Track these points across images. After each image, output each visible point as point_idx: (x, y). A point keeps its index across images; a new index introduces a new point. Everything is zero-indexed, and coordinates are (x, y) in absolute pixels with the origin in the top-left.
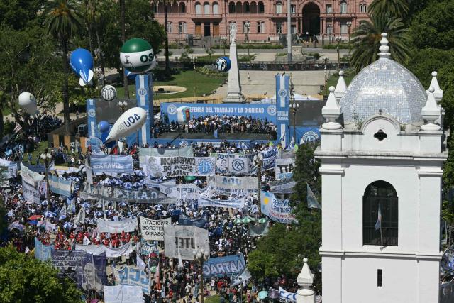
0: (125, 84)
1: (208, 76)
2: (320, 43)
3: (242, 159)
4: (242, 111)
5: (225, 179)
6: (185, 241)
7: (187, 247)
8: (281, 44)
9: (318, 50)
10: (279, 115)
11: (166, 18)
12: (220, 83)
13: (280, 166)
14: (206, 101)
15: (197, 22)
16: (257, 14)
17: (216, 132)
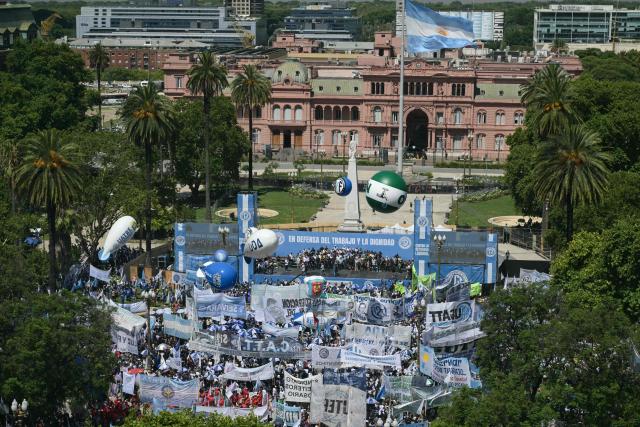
0: (208, 205)
2: (430, 160)
3: (384, 304)
4: (367, 243)
5: (369, 328)
6: (336, 403)
7: (338, 412)
8: (382, 160)
9: (429, 168)
10: (417, 249)
11: (251, 124)
12: (318, 206)
13: (433, 313)
14: (310, 229)
15: (275, 130)
16: (350, 122)
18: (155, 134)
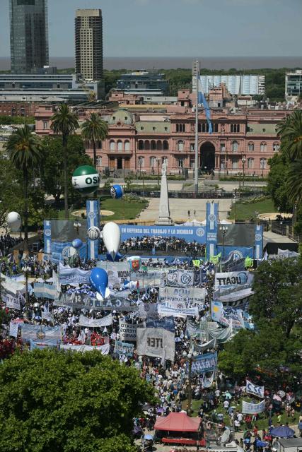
0: (66, 208)
2: (216, 176)
3: (189, 274)
4: (174, 233)
6: (156, 341)
7: (158, 346)
8: (184, 177)
9: (216, 181)
10: (208, 236)
11: (95, 153)
13: (219, 279)
14: (136, 224)
15: (111, 157)
16: (162, 151)
17: (154, 250)
18: (30, 160)
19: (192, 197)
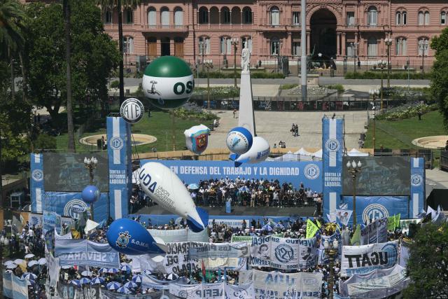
0: (70, 131)
1: (184, 119)
2: (340, 70)
3: (290, 244)
4: (265, 173)
5: (270, 276)
8: (281, 71)
9: (338, 80)
10: (326, 179)
11: (121, 30)
13: (350, 257)
14: (196, 157)
15: (151, 37)
16: (241, 27)
17: (228, 204)
19: (296, 109)
